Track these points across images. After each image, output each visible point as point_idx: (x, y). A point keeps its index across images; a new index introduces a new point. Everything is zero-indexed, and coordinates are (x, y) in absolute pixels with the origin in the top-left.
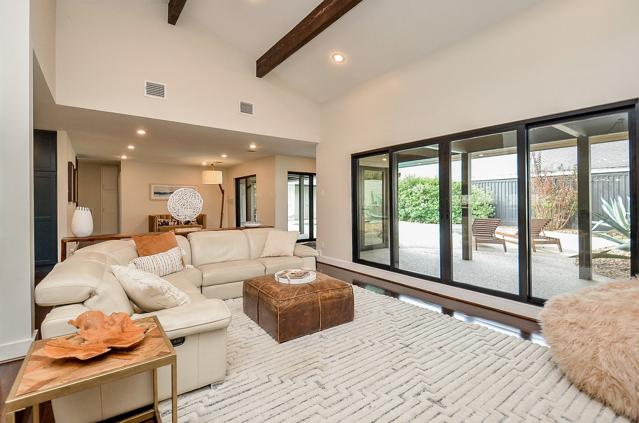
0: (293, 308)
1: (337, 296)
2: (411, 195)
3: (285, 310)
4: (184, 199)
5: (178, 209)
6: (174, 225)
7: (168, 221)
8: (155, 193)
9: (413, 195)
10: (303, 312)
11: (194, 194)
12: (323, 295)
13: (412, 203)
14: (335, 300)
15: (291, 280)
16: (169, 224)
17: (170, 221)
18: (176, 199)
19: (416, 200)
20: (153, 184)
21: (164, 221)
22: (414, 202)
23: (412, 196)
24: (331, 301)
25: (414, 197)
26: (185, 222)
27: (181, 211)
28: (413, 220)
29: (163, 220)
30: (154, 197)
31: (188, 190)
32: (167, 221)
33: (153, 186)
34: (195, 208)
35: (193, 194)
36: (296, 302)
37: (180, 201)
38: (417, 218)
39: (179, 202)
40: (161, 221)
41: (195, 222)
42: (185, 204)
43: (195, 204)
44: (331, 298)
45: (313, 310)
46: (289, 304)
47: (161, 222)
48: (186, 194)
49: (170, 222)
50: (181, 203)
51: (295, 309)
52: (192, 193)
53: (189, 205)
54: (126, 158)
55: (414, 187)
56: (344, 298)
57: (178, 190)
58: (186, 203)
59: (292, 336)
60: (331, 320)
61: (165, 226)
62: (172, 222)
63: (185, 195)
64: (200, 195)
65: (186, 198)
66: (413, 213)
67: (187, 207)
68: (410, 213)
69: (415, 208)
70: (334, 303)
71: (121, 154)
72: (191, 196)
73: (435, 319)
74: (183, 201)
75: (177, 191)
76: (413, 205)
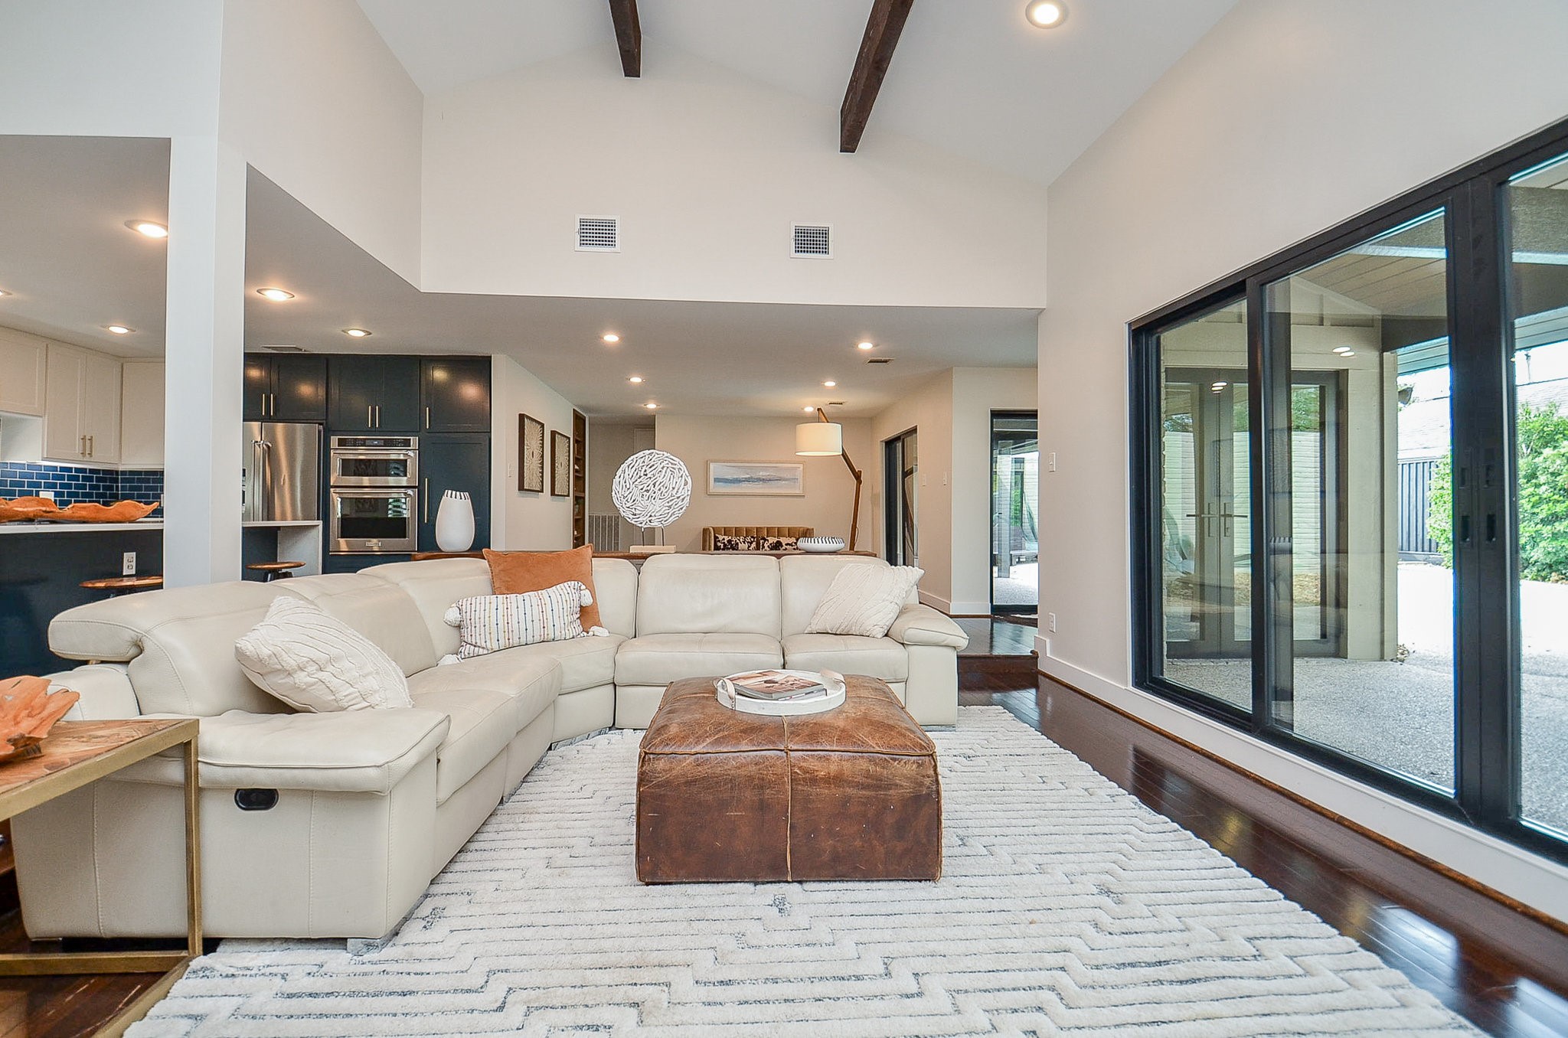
0: (688, 783)
1: (859, 779)
2: (1534, 481)
3: (659, 786)
4: (649, 476)
5: (634, 501)
6: (749, 550)
8: (717, 480)
9: (1542, 479)
10: (724, 805)
11: (672, 464)
12: (802, 764)
13: (1536, 510)
14: (849, 791)
15: (738, 697)
16: (738, 548)
17: (741, 540)
18: (630, 476)
19: (1556, 497)
20: (712, 461)
21: (729, 541)
22: (1545, 506)
23: (1538, 486)
24: (838, 792)
25: (1544, 488)
26: (771, 544)
27: (640, 505)
28: (1543, 574)
29: (727, 538)
30: (714, 487)
31: (657, 456)
32: (735, 541)
33: (712, 465)
34: (673, 498)
35: (670, 465)
36: (700, 769)
37: (639, 480)
38: (1560, 567)
39: (636, 483)
40: (724, 539)
42: (648, 488)
43: (673, 488)
44: (837, 780)
45: (763, 806)
46: (671, 769)
47: (724, 543)
48: (653, 465)
50: (642, 487)
51: (694, 789)
52: (667, 462)
53: (659, 490)
55: (1547, 452)
56: (891, 792)
57: (636, 456)
58: (651, 486)
59: (682, 872)
60: (836, 858)
62: (744, 543)
63: (650, 467)
64: (684, 468)
65: (652, 473)
66: (1541, 545)
67: (654, 495)
68: (1528, 547)
69: (1549, 527)
70: (846, 800)
71: (645, 401)
72: (665, 468)
73: (1312, 975)
74: (645, 482)
75: (632, 457)
76: (1541, 516)
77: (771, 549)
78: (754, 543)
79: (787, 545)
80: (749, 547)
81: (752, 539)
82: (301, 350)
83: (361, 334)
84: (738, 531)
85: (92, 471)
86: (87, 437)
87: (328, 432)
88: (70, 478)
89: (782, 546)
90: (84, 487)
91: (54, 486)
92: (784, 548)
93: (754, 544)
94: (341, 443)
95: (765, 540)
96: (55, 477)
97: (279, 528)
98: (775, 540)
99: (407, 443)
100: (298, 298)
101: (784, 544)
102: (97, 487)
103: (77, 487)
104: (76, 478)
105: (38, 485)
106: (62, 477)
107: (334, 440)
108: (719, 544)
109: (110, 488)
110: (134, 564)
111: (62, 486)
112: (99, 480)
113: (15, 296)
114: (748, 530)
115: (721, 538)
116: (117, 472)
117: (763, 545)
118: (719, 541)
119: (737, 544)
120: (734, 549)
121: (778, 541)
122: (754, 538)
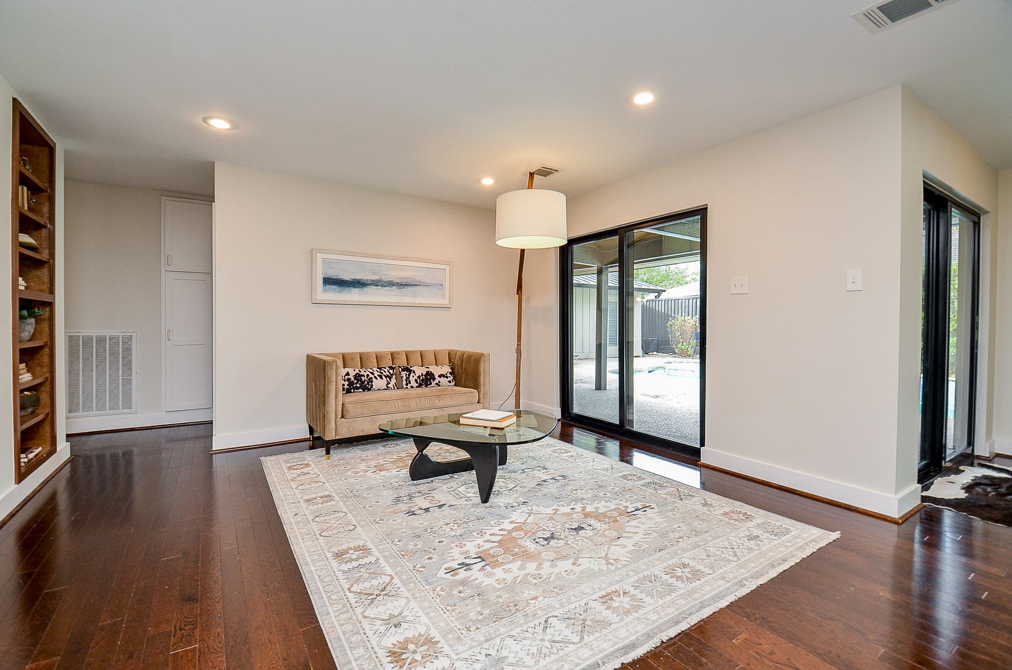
7: (371, 376)
8: (328, 281)
17: (376, 374)
20: (321, 251)
21: (358, 376)
26: (419, 377)
30: (323, 293)
32: (368, 375)
33: (319, 257)
40: (348, 374)
41: (447, 378)
47: (349, 380)
49: (375, 378)
61: (361, 394)
62: (381, 377)
77: (420, 384)
78: (394, 376)
79: (440, 376)
80: (388, 383)
81: (391, 371)
84: (366, 360)
89: (434, 379)
92: (436, 381)
93: (393, 381)
95: (410, 371)
98: (424, 370)
101: (436, 376)
117: (408, 378)
119: (370, 380)
120: (366, 389)
121: (428, 372)
122: (393, 369)
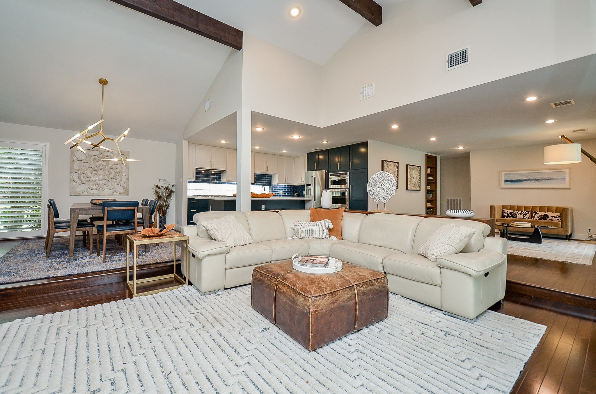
4: (379, 182)
6: (524, 218)
7: (516, 213)
8: (506, 181)
16: (516, 217)
18: (373, 182)
20: (503, 171)
21: (511, 213)
26: (540, 216)
29: (509, 211)
30: (504, 185)
31: (383, 173)
32: (515, 213)
33: (503, 174)
39: (375, 185)
40: (508, 212)
41: (556, 218)
42: (379, 187)
43: (389, 186)
47: (507, 214)
48: (381, 177)
49: (518, 214)
53: (383, 187)
54: (462, 148)
61: (512, 218)
62: (521, 214)
67: (381, 189)
71: (457, 146)
72: (386, 178)
77: (540, 219)
79: (552, 217)
80: (524, 216)
82: (321, 149)
83: (326, 142)
84: (519, 208)
85: (291, 186)
86: (286, 178)
87: (329, 172)
88: (286, 188)
89: (548, 217)
90: (289, 190)
91: (282, 190)
93: (528, 216)
94: (331, 175)
95: (536, 213)
96: (283, 188)
97: (305, 200)
98: (543, 214)
99: (346, 174)
100: (301, 137)
101: (549, 216)
102: (292, 190)
103: (287, 190)
104: (287, 188)
105: (279, 189)
106: (284, 188)
107: (330, 174)
108: (504, 214)
109: (295, 190)
110: (264, 208)
111: (284, 190)
112: (292, 188)
113: (261, 148)
114: (526, 208)
115: (506, 211)
116: (296, 186)
118: (505, 213)
119: (516, 215)
120: (514, 217)
121: (545, 214)
122: (528, 212)
